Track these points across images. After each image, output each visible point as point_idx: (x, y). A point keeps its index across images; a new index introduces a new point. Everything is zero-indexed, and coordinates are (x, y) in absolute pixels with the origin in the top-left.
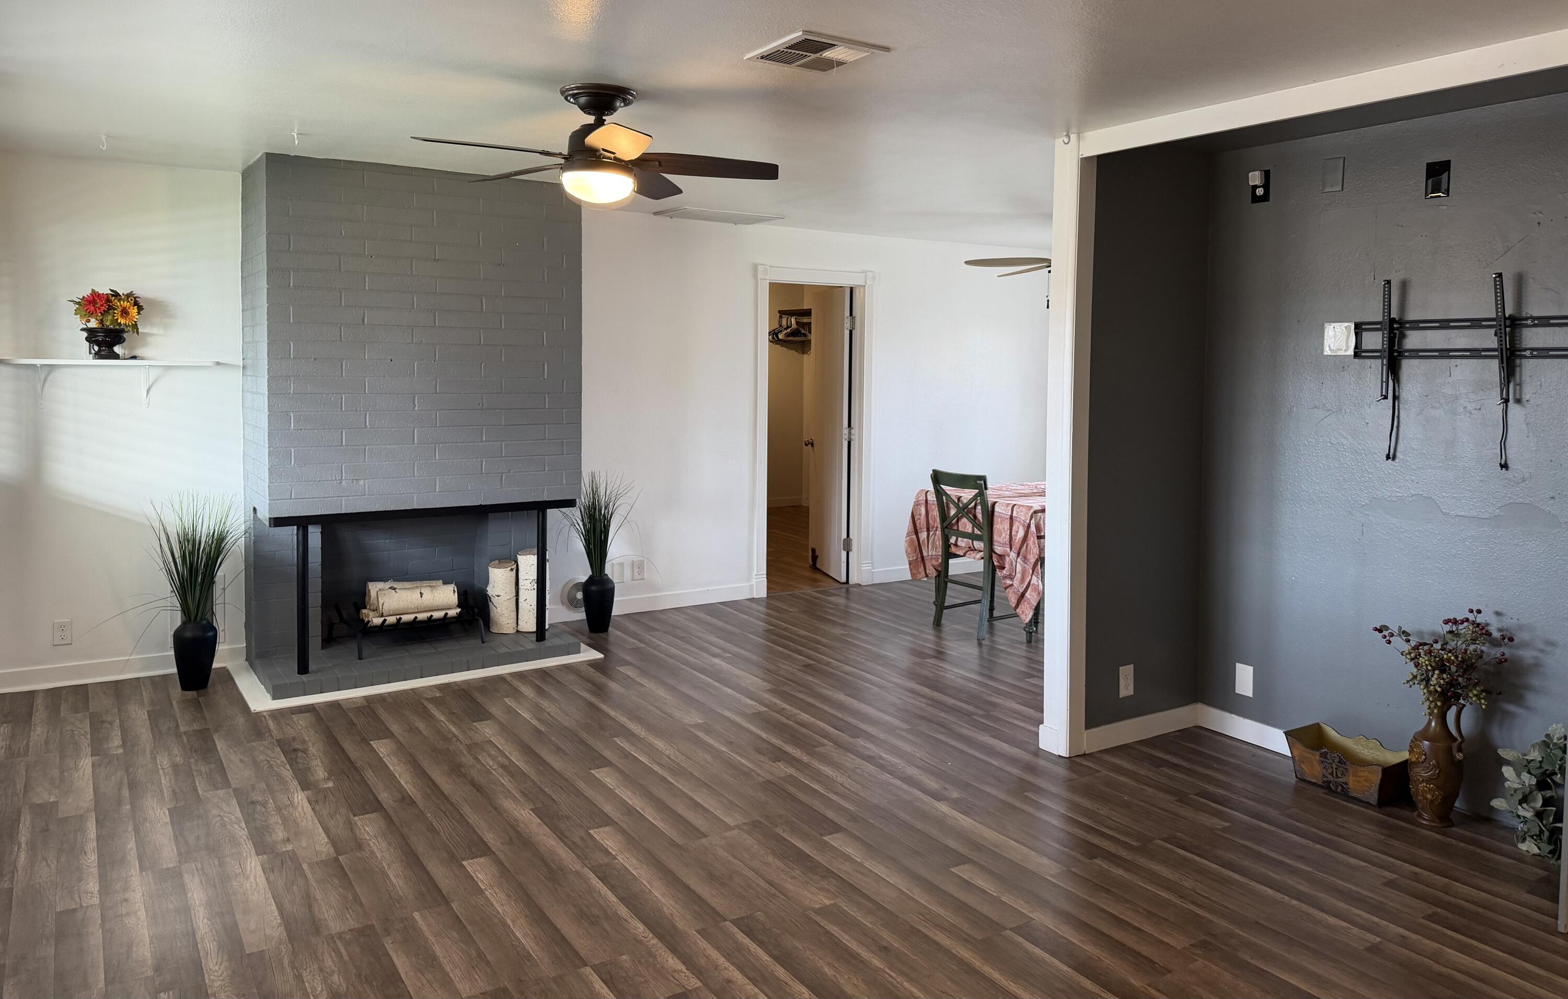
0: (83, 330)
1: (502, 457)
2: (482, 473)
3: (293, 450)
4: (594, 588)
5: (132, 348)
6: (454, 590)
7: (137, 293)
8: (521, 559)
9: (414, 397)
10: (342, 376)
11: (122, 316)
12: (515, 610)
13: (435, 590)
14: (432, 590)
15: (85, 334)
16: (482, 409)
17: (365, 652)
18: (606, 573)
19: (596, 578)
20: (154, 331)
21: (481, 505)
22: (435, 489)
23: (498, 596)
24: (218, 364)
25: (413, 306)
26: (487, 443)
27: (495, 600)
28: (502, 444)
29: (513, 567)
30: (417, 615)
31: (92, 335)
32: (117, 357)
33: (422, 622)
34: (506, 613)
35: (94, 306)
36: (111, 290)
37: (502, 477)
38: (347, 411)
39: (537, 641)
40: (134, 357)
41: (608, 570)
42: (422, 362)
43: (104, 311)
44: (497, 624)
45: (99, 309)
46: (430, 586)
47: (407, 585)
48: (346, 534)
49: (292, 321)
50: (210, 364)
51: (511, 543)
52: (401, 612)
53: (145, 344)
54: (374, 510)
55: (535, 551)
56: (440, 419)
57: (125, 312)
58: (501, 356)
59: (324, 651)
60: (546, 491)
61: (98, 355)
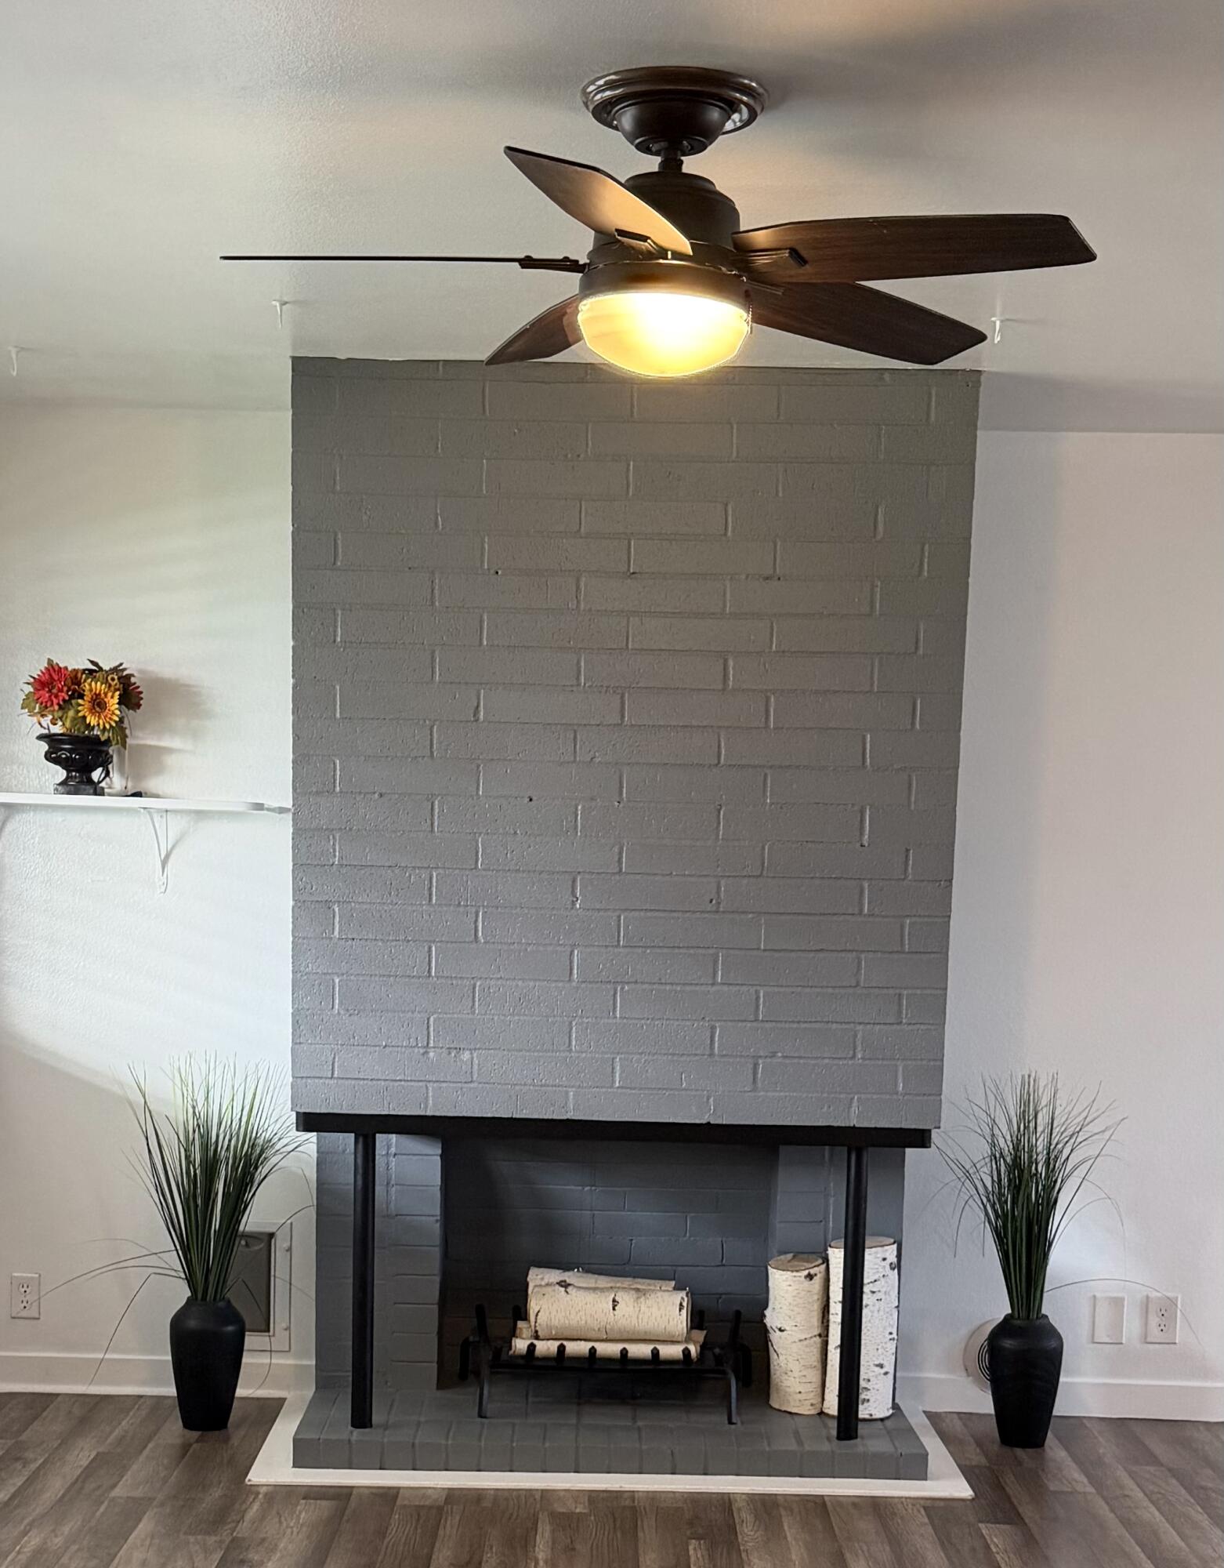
0: (41, 737)
1: (756, 1020)
2: (711, 1055)
3: (337, 981)
5: (138, 776)
6: (681, 1304)
7: (130, 668)
8: (830, 1251)
9: (574, 881)
10: (432, 831)
11: (92, 710)
12: (819, 1366)
13: (642, 1299)
14: (638, 1298)
15: (44, 747)
16: (717, 912)
17: (490, 1407)
18: (1043, 1312)
19: (1016, 1322)
20: (165, 742)
21: (709, 1123)
22: (613, 1082)
23: (781, 1330)
24: (259, 807)
25: (578, 678)
26: (725, 988)
27: (775, 1337)
28: (757, 992)
29: (812, 1271)
30: (597, 1346)
31: (56, 749)
32: (98, 791)
33: (609, 1360)
34: (795, 1366)
35: (50, 691)
36: (92, 662)
37: (756, 1065)
38: (440, 905)
39: (840, 1438)
40: (138, 794)
42: (594, 803)
43: (64, 700)
44: (778, 1390)
45: (57, 696)
46: (638, 1290)
47: (591, 1280)
48: (505, 1165)
49: (338, 715)
50: (241, 809)
51: (826, 1219)
52: (567, 1334)
53: (160, 770)
54: (489, 1115)
55: (842, 1242)
56: (626, 928)
57: (98, 704)
58: (765, 791)
59: (439, 1393)
60: (855, 1103)
61: (68, 787)
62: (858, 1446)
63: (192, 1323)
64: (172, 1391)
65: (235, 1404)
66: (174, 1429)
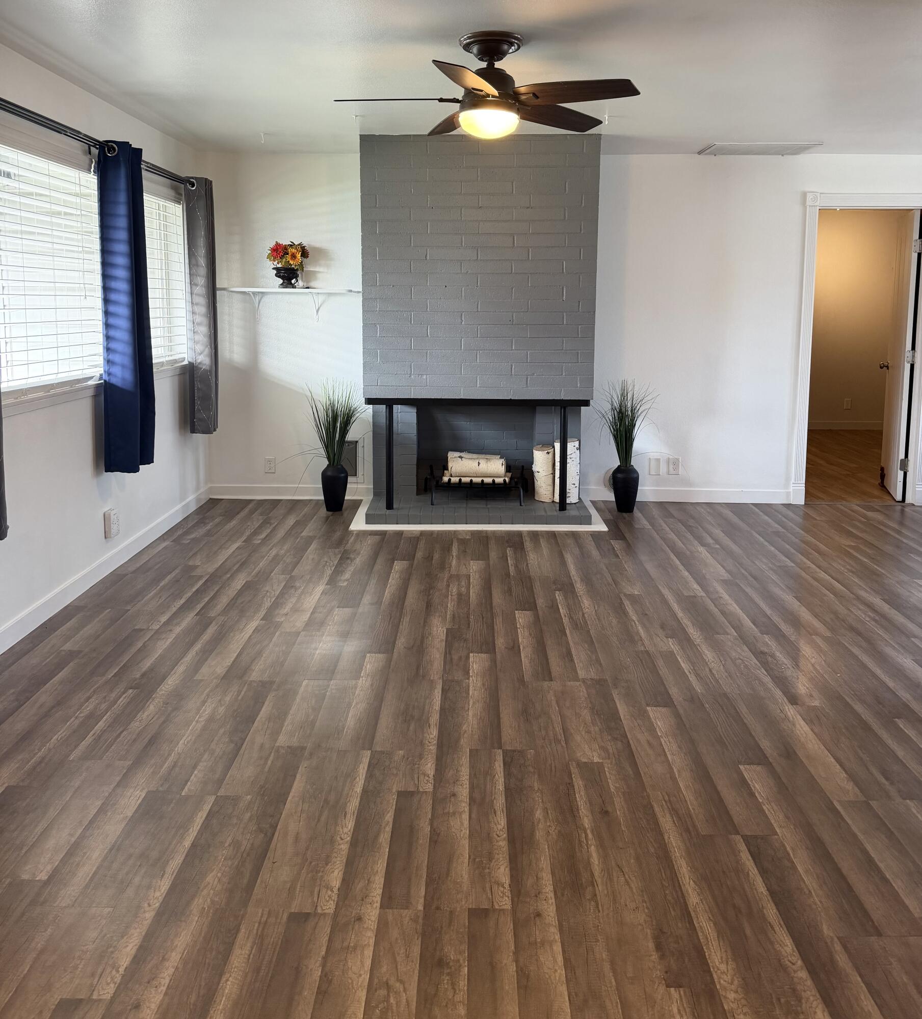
0: (273, 269)
1: (527, 362)
2: (512, 375)
3: (379, 351)
4: (619, 475)
5: (308, 282)
6: (502, 464)
7: (305, 244)
8: (555, 444)
9: (462, 315)
10: (411, 298)
11: (292, 259)
12: (552, 484)
13: (488, 462)
14: (487, 462)
15: (275, 272)
16: (512, 324)
17: (435, 502)
18: (632, 464)
19: (622, 468)
20: (317, 269)
21: (511, 399)
22: (477, 385)
23: (538, 472)
24: (351, 291)
25: (462, 244)
26: (516, 351)
27: (536, 474)
28: (527, 353)
29: (549, 451)
30: (473, 479)
31: (279, 272)
32: (294, 287)
33: (477, 484)
34: (543, 485)
35: (277, 253)
36: (292, 242)
37: (527, 378)
38: (415, 324)
39: (560, 510)
40: (308, 288)
41: (635, 462)
42: (468, 287)
43: (282, 255)
44: (538, 494)
45: (279, 254)
46: (487, 459)
47: (470, 456)
48: (440, 416)
49: (378, 259)
50: (344, 292)
51: (553, 432)
52: (462, 475)
53: (316, 279)
54: (433, 398)
55: (559, 441)
56: (480, 331)
57: (294, 257)
58: (528, 282)
59: (417, 497)
60: (563, 391)
61: (283, 286)
62: (566, 513)
63: (329, 473)
64: (322, 498)
65: (345, 501)
66: (323, 511)
